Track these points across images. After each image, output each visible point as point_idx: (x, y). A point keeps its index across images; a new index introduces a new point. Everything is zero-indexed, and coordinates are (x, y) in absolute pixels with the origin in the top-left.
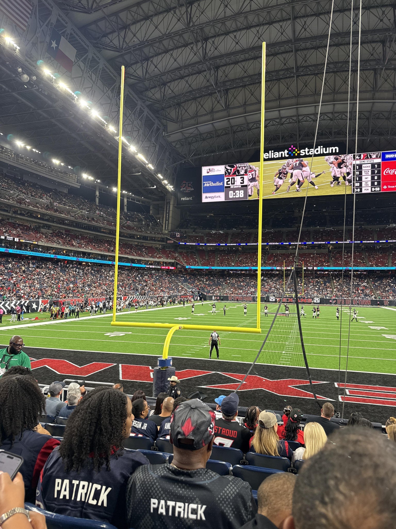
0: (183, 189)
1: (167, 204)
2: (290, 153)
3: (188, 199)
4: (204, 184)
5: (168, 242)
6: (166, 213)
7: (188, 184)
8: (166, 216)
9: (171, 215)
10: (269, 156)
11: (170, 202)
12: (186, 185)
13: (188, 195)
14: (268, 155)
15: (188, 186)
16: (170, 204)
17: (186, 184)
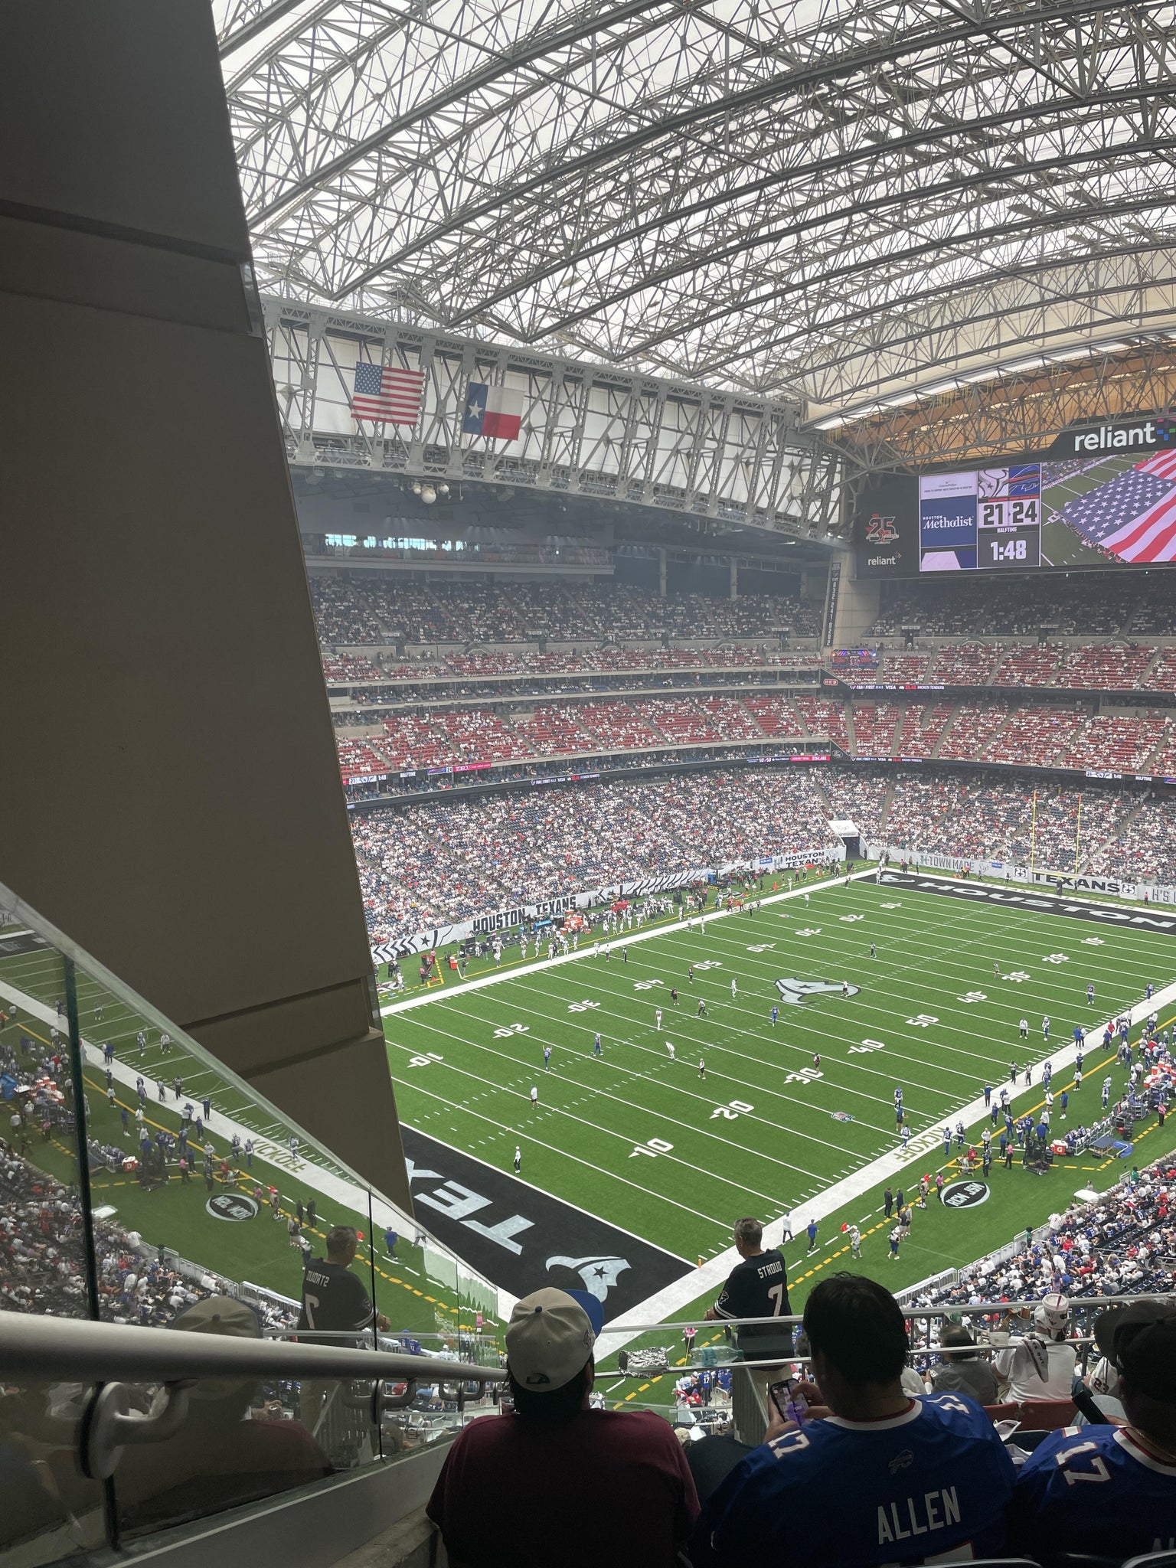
0: (872, 535)
1: (832, 577)
2: (1160, 432)
3: (885, 562)
4: (924, 523)
5: (826, 682)
6: (830, 600)
7: (885, 521)
8: (829, 609)
9: (840, 607)
10: (1099, 443)
11: (839, 571)
12: (879, 527)
13: (885, 551)
14: (1097, 440)
15: (886, 528)
16: (839, 576)
17: (879, 521)
